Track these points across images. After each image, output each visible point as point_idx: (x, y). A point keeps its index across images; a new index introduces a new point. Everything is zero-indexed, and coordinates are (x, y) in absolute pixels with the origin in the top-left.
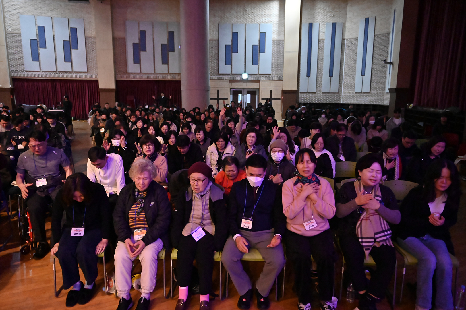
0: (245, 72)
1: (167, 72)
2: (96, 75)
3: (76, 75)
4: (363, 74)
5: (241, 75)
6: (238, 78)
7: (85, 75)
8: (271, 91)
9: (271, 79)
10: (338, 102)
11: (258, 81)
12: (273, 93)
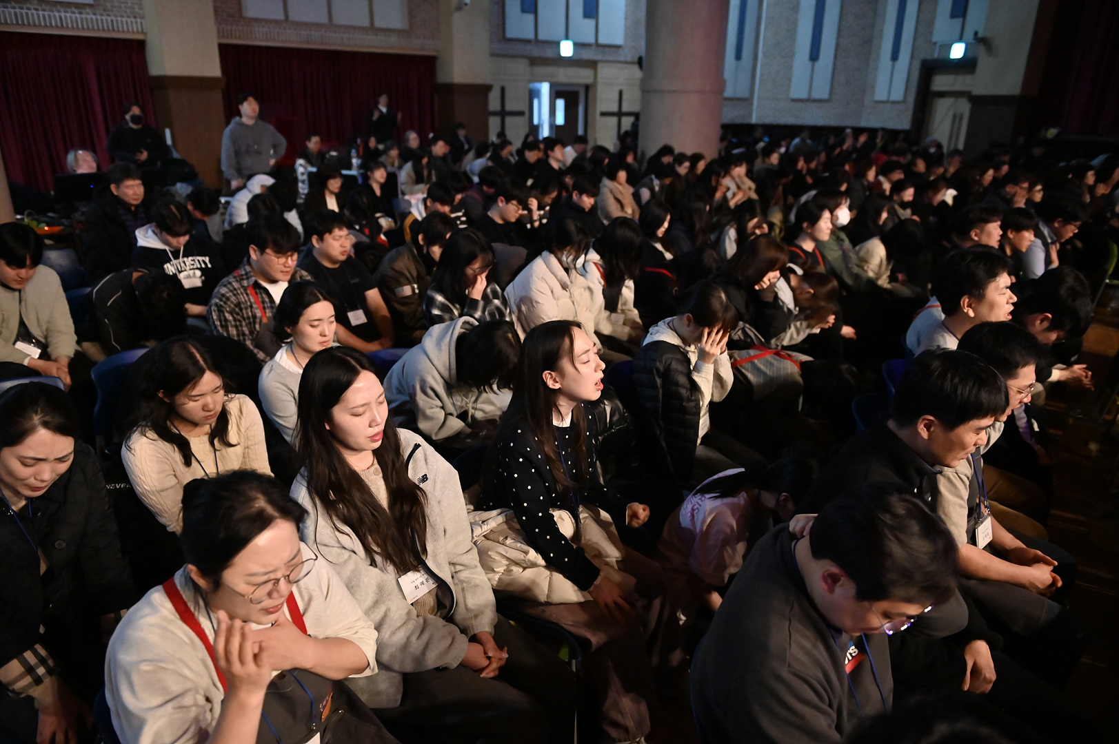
0: (567, 38)
1: (366, 23)
2: (129, 20)
3: (46, 13)
4: (814, 56)
5: (557, 44)
6: (549, 53)
7: (83, 16)
8: (621, 93)
9: (622, 58)
10: (745, 121)
11: (593, 64)
12: (625, 97)
